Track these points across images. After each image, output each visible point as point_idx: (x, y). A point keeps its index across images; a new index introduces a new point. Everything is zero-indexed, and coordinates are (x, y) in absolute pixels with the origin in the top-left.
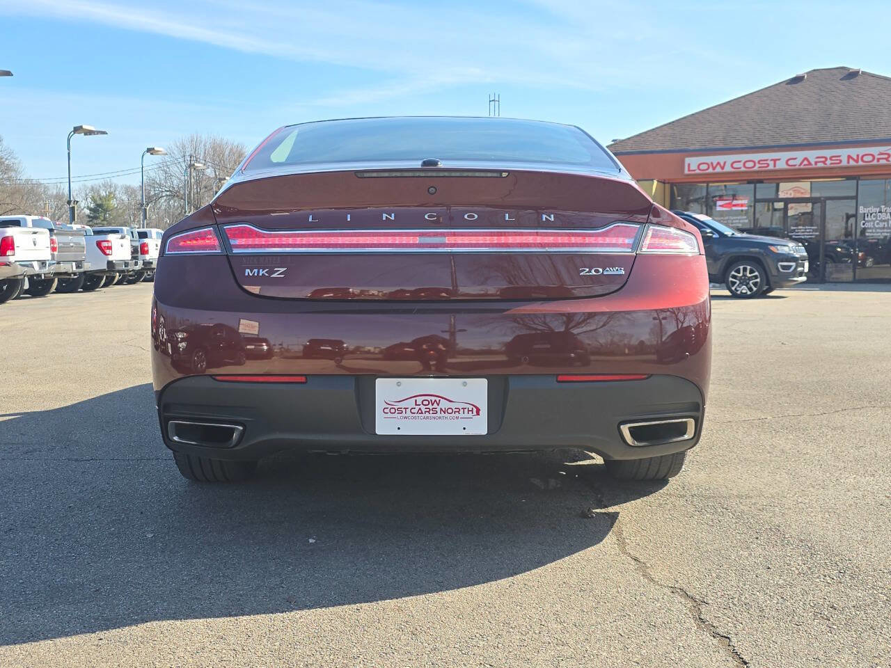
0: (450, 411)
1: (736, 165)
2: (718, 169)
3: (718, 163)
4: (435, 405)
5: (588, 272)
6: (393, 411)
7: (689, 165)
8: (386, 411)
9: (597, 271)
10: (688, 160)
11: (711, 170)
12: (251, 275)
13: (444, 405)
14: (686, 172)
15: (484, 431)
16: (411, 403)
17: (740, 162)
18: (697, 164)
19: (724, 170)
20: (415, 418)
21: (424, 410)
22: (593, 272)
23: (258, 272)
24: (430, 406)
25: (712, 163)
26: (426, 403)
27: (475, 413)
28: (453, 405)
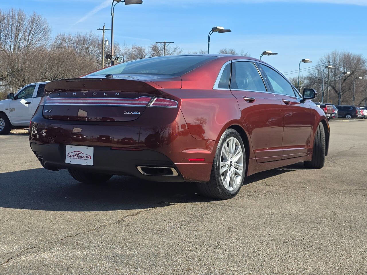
0: (83, 157)
5: (127, 113)
8: (68, 155)
9: (130, 113)
12: (45, 112)
13: (82, 155)
15: (92, 164)
16: (73, 154)
20: (74, 158)
22: (129, 113)
23: (47, 111)
24: (78, 155)
27: (89, 158)
28: (84, 155)
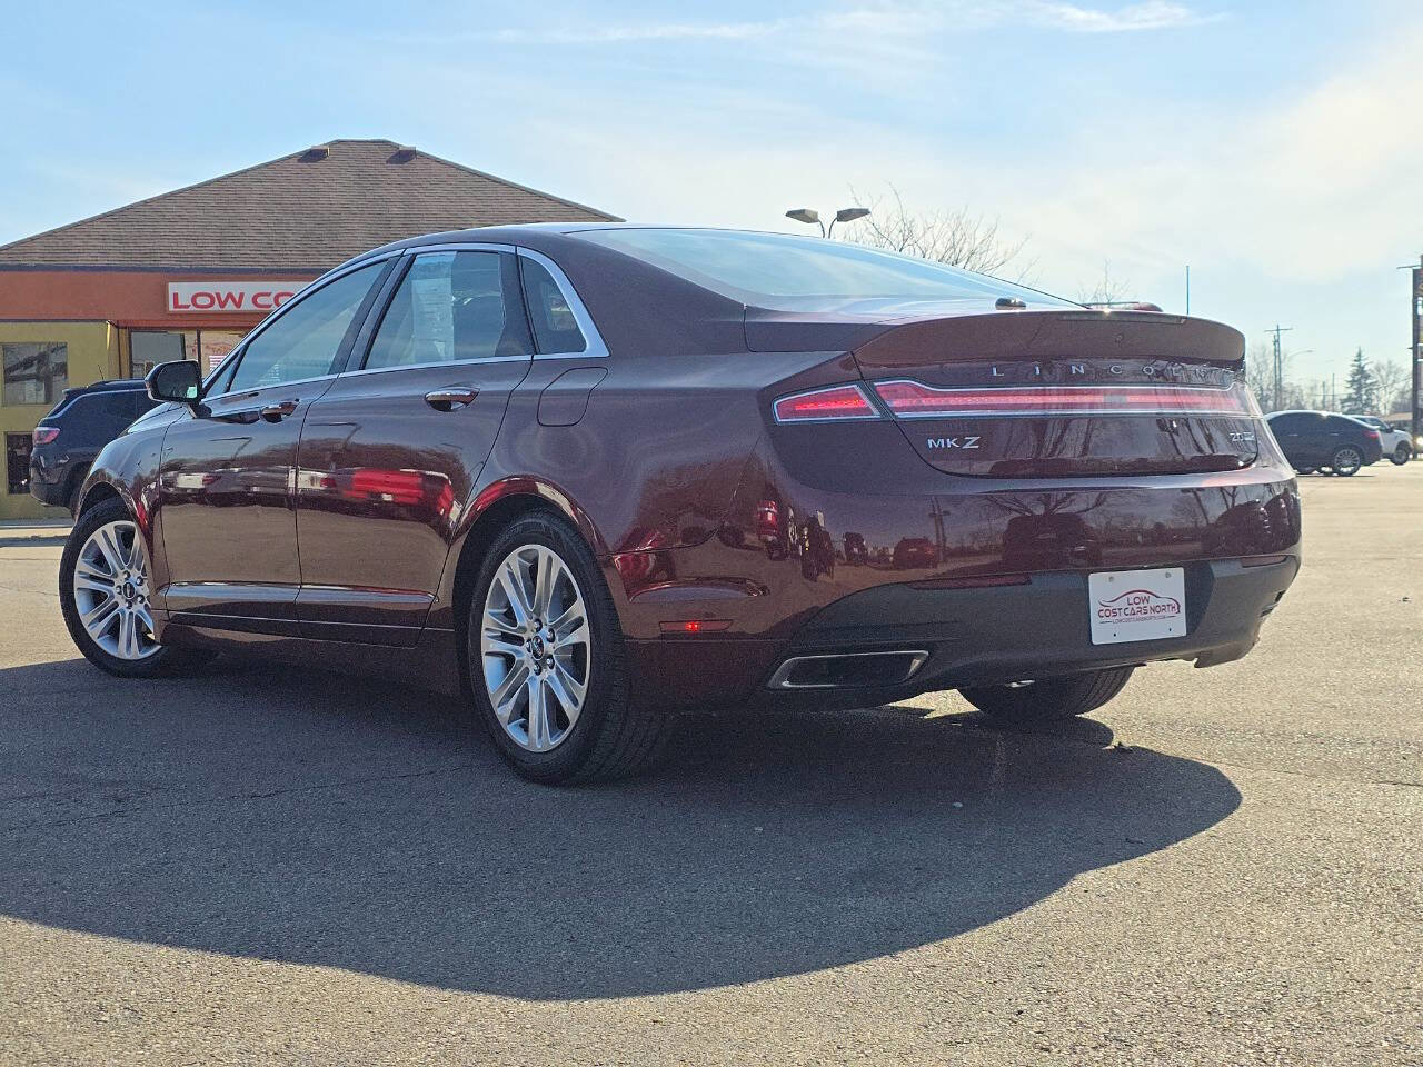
0: (1158, 609)
1: (260, 300)
2: (230, 306)
3: (230, 296)
4: (1146, 604)
6: (1108, 613)
7: (176, 296)
8: (1102, 613)
10: (173, 287)
11: (216, 307)
12: (937, 446)
13: (1153, 602)
14: (171, 308)
15: (1184, 631)
16: (1122, 603)
17: (268, 294)
18: (191, 296)
19: (241, 308)
20: (1129, 620)
21: (1136, 610)
23: (946, 444)
24: (1141, 605)
25: (218, 295)
26: (1137, 601)
27: (1176, 610)
28: (1159, 602)
